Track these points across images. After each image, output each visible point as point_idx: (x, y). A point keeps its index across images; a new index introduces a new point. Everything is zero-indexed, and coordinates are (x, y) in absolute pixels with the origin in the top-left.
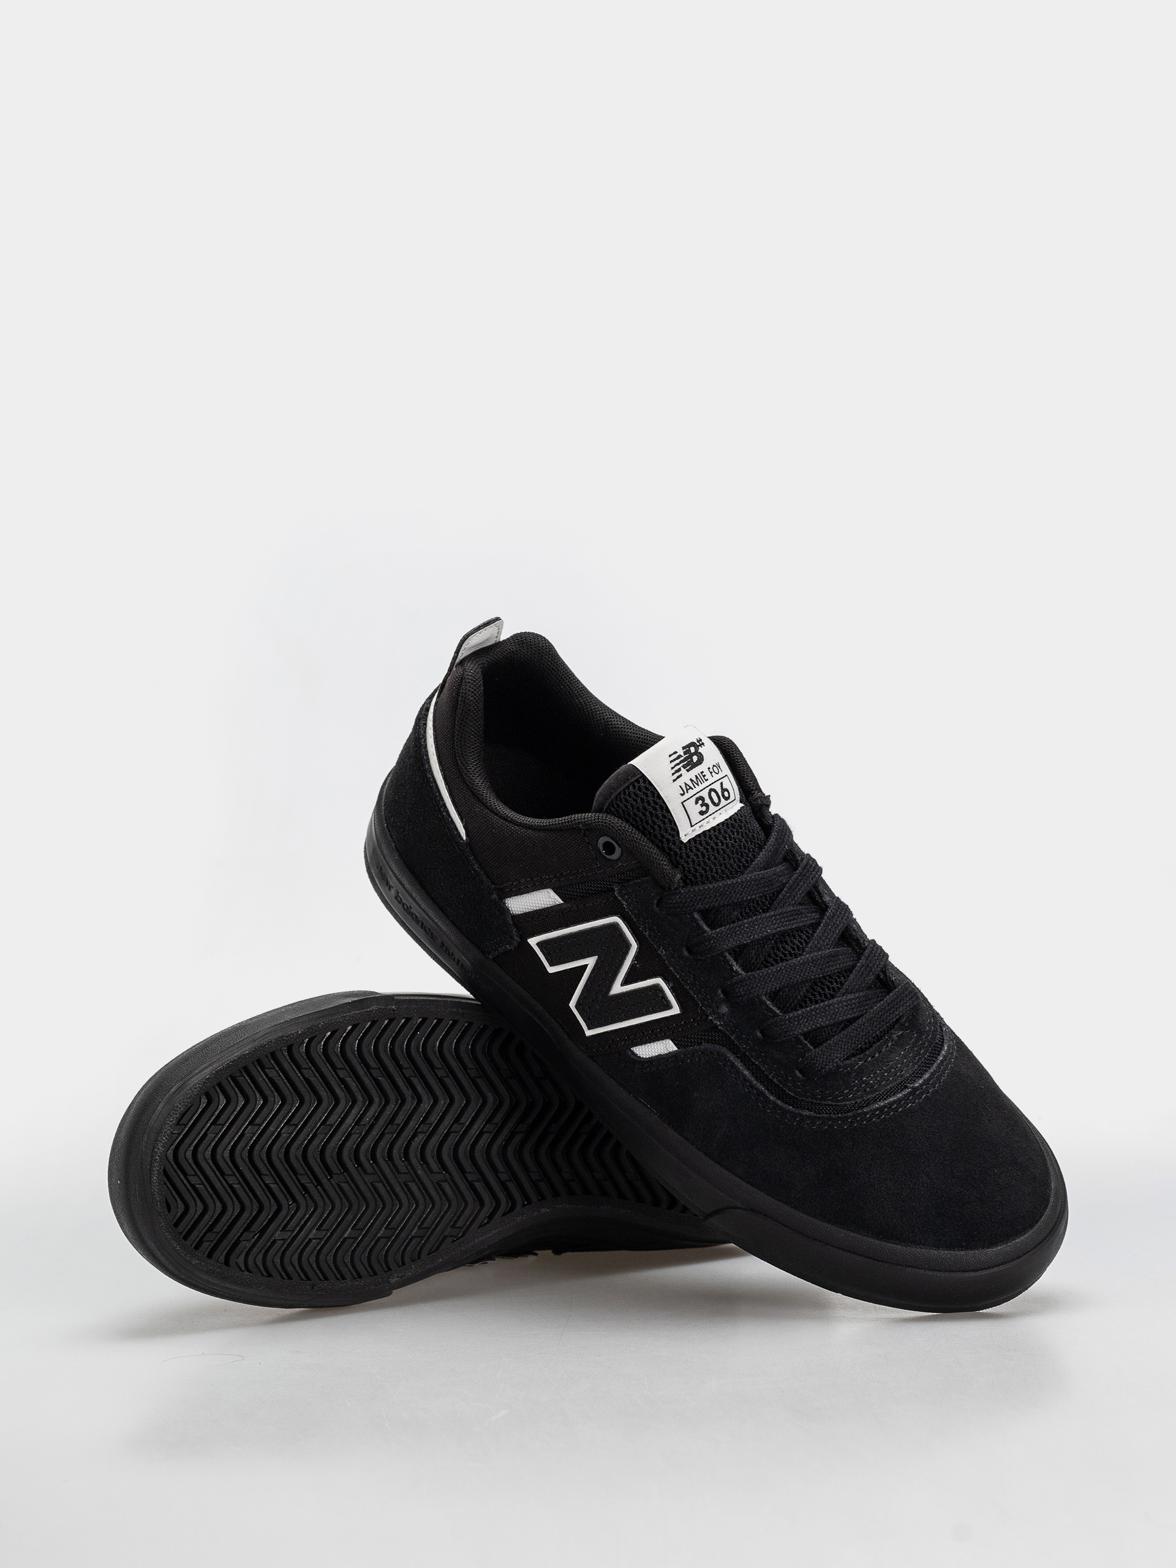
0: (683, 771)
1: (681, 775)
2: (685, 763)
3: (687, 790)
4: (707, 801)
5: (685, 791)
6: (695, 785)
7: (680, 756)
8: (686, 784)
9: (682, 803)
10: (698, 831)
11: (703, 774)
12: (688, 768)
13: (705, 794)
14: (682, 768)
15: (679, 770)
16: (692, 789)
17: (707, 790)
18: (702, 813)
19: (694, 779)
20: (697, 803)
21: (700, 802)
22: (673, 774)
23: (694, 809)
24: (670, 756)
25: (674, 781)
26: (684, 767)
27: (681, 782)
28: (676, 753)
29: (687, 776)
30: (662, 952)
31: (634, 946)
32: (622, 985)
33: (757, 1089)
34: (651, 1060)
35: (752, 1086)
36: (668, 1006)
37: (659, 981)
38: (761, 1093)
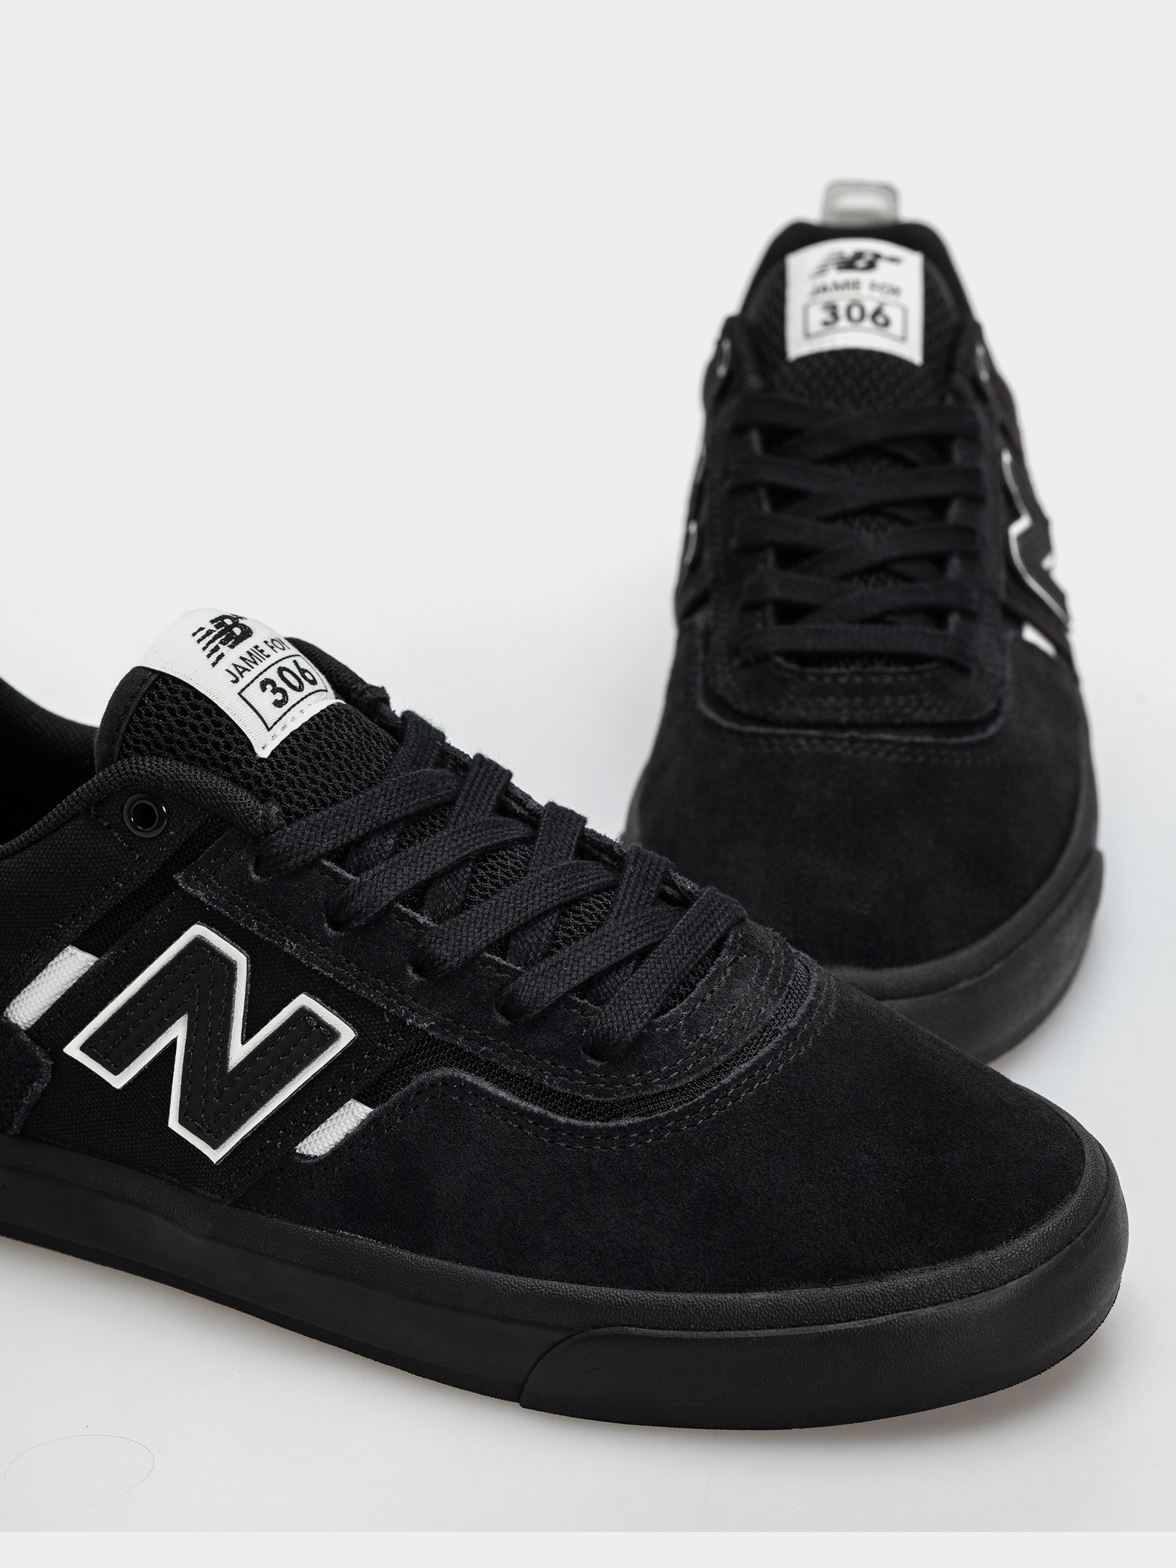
0: (224, 649)
1: (222, 655)
2: (223, 637)
3: (241, 674)
4: (280, 684)
5: (238, 675)
6: (252, 664)
7: (209, 633)
8: (236, 666)
9: (239, 694)
10: (281, 734)
11: (259, 649)
12: (230, 643)
13: (272, 674)
14: (221, 646)
15: (217, 649)
16: (249, 671)
17: (275, 669)
18: (278, 704)
19: (247, 656)
20: (264, 689)
21: (269, 687)
22: (209, 656)
23: (264, 700)
24: (194, 634)
25: (214, 664)
26: (223, 643)
27: (224, 664)
28: (201, 629)
29: (233, 655)
30: (290, 947)
31: (240, 959)
32: (243, 1042)
33: (531, 1114)
34: (338, 1152)
35: (522, 1113)
36: (334, 1036)
37: (303, 1000)
38: (540, 1119)
